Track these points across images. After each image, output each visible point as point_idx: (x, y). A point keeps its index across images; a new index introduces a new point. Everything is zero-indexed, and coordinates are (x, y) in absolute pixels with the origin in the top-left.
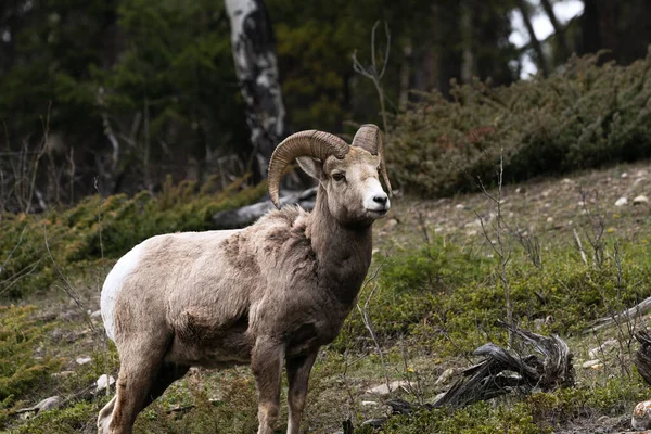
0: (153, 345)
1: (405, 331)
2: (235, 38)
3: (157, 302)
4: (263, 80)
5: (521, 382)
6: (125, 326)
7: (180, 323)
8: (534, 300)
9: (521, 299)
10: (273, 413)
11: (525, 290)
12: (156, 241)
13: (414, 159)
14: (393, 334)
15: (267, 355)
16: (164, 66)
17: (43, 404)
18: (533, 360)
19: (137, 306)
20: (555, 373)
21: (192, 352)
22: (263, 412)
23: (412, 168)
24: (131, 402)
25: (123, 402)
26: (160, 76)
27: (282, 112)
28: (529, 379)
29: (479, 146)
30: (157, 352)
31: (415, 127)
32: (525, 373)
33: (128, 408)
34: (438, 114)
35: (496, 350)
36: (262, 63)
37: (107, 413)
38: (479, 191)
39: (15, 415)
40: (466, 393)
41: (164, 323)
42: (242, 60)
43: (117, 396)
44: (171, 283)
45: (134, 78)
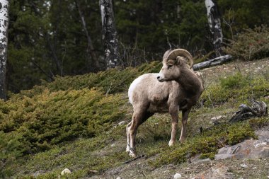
0: (144, 106)
1: (227, 100)
2: (208, 14)
3: (145, 92)
4: (216, 27)
5: (252, 116)
6: (136, 99)
7: (152, 99)
8: (265, 91)
9: (261, 91)
10: (176, 126)
11: (263, 88)
12: (146, 75)
13: (241, 49)
14: (223, 102)
15: (174, 108)
16: (196, 23)
17: (120, 124)
18: (256, 109)
19: (139, 93)
20: (262, 113)
21: (155, 108)
22: (173, 125)
23: (241, 52)
24: (136, 123)
25: (134, 122)
26: (194, 26)
27: (222, 36)
28: (255, 115)
29: (261, 45)
30: (145, 108)
31: (242, 40)
32: (253, 113)
33: (136, 124)
34: (251, 36)
35: (245, 106)
36: (216, 21)
37: (129, 126)
38: (261, 58)
39: (111, 127)
40: (236, 119)
41: (147, 99)
42: (210, 21)
43: (133, 121)
44: (150, 87)
45: (186, 26)
